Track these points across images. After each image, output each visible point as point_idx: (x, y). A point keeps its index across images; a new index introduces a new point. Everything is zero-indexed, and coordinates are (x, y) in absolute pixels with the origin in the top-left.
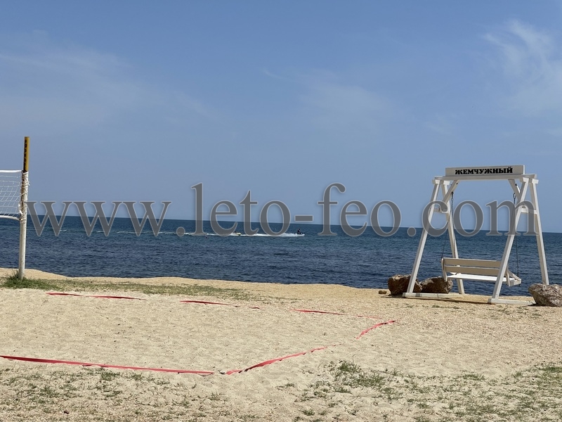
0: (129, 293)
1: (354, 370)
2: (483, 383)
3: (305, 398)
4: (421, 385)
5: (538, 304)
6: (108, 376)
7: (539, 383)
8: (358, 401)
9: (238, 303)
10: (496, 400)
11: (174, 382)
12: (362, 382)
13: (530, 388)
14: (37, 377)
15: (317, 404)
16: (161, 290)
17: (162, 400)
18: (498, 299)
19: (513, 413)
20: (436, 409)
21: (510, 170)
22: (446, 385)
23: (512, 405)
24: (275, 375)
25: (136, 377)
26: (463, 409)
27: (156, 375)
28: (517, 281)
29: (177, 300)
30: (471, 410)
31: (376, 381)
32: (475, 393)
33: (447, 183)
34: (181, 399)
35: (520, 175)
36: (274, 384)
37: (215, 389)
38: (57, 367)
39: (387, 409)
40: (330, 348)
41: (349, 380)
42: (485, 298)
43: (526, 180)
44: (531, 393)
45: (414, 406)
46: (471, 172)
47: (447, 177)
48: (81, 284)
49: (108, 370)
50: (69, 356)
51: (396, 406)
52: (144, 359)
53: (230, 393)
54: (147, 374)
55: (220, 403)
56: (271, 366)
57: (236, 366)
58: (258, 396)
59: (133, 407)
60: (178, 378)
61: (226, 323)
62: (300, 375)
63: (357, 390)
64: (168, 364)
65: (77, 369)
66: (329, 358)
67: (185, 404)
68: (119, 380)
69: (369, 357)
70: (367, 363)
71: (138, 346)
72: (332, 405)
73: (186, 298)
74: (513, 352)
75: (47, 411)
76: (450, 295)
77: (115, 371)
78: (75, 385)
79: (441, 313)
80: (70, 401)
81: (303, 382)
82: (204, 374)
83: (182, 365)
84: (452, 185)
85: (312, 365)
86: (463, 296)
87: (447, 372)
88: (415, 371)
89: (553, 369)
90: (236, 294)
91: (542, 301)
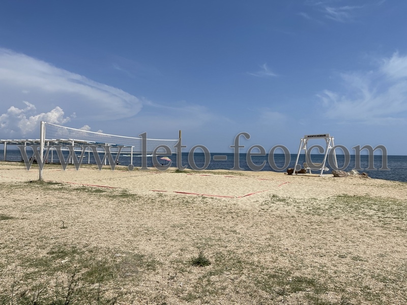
0: (209, 174)
1: (277, 197)
2: (317, 201)
3: (262, 205)
4: (298, 201)
5: (335, 177)
6: (204, 198)
7: (335, 201)
8: (278, 206)
9: (241, 177)
10: (322, 206)
11: (223, 200)
12: (279, 200)
13: (333, 202)
14: (184, 198)
15: (266, 207)
16: (219, 173)
17: (219, 205)
18: (322, 175)
19: (327, 210)
20: (303, 209)
21: (325, 135)
22: (305, 201)
23: (327, 207)
24: (253, 198)
25: (212, 198)
26: (311, 208)
27: (217, 197)
28: (328, 169)
29: (223, 176)
30: (314, 209)
31: (284, 200)
32: (315, 203)
33: (305, 140)
34: (225, 205)
35: (328, 137)
36: (252, 201)
37: (235, 202)
38: (190, 195)
39: (287, 209)
40: (269, 190)
41: (275, 200)
42: (318, 175)
43: (330, 138)
44: (333, 204)
45: (295, 208)
46: (313, 136)
47: (305, 138)
48: (196, 172)
49: (204, 196)
50: (193, 192)
51: (290, 207)
52: (214, 193)
53: (239, 203)
54: (215, 197)
55: (236, 206)
56: (251, 195)
57: (241, 195)
58: (247, 204)
59: (211, 207)
60: (224, 199)
61: (238, 183)
62: (260, 198)
63: (278, 203)
64: (221, 195)
65: (195, 196)
66: (269, 193)
67: (226, 206)
68: (207, 199)
69: (281, 193)
70: (281, 195)
71: (212, 189)
72: (270, 207)
73: (226, 175)
74: (327, 191)
75: (187, 207)
76: (307, 174)
77: (206, 196)
78: (195, 200)
79: (304, 180)
80: (194, 205)
81: (261, 200)
82: (231, 198)
83: (225, 195)
84: (306, 141)
85: (264, 195)
86: (311, 174)
87: (306, 197)
88: (296, 197)
89: (340, 196)
90: (240, 174)
91: (336, 175)
